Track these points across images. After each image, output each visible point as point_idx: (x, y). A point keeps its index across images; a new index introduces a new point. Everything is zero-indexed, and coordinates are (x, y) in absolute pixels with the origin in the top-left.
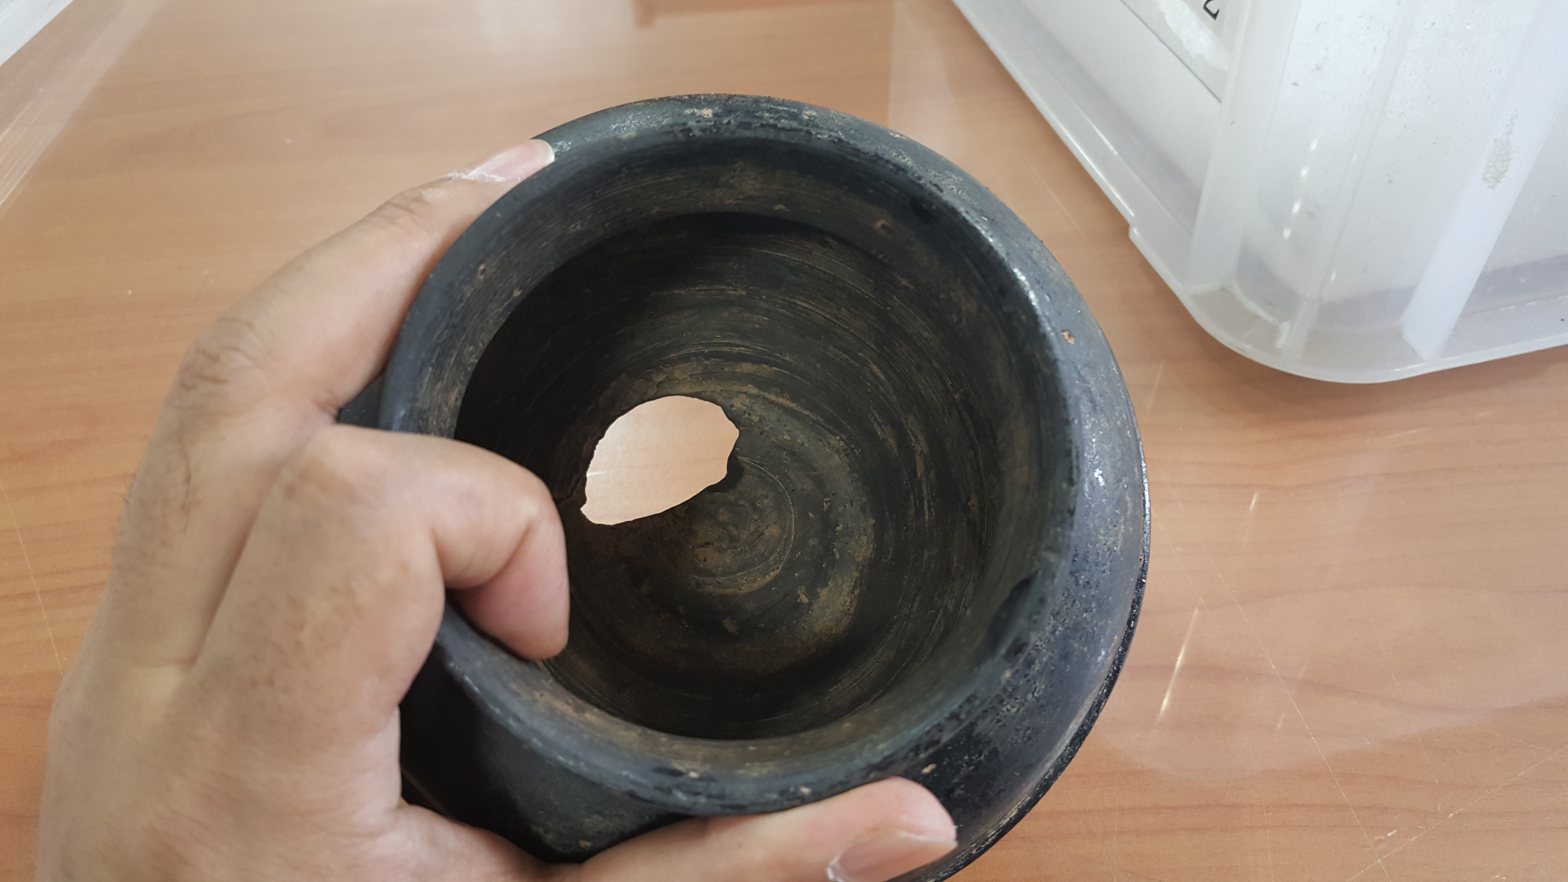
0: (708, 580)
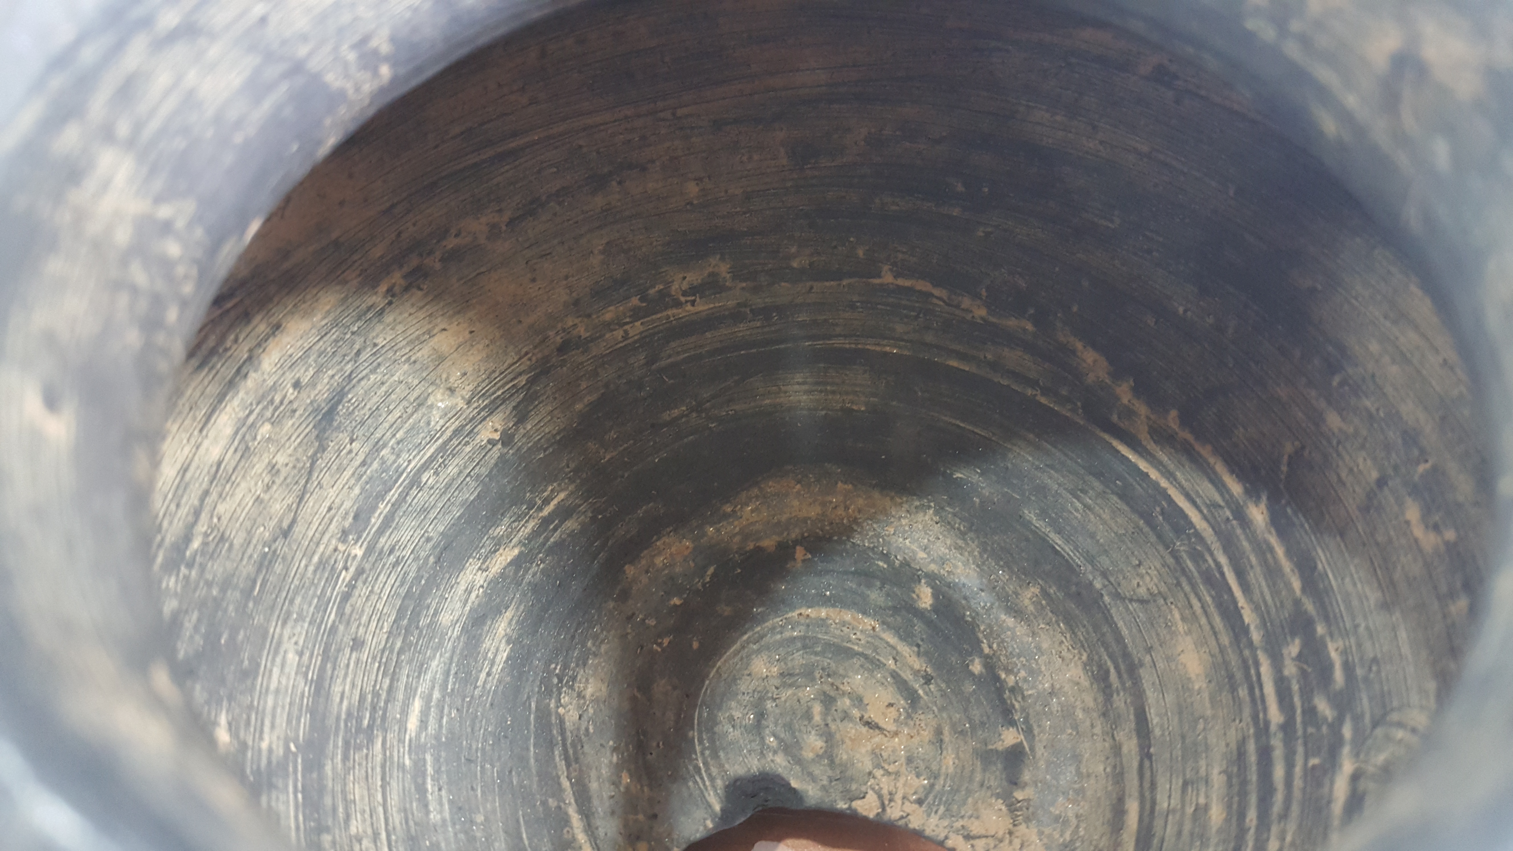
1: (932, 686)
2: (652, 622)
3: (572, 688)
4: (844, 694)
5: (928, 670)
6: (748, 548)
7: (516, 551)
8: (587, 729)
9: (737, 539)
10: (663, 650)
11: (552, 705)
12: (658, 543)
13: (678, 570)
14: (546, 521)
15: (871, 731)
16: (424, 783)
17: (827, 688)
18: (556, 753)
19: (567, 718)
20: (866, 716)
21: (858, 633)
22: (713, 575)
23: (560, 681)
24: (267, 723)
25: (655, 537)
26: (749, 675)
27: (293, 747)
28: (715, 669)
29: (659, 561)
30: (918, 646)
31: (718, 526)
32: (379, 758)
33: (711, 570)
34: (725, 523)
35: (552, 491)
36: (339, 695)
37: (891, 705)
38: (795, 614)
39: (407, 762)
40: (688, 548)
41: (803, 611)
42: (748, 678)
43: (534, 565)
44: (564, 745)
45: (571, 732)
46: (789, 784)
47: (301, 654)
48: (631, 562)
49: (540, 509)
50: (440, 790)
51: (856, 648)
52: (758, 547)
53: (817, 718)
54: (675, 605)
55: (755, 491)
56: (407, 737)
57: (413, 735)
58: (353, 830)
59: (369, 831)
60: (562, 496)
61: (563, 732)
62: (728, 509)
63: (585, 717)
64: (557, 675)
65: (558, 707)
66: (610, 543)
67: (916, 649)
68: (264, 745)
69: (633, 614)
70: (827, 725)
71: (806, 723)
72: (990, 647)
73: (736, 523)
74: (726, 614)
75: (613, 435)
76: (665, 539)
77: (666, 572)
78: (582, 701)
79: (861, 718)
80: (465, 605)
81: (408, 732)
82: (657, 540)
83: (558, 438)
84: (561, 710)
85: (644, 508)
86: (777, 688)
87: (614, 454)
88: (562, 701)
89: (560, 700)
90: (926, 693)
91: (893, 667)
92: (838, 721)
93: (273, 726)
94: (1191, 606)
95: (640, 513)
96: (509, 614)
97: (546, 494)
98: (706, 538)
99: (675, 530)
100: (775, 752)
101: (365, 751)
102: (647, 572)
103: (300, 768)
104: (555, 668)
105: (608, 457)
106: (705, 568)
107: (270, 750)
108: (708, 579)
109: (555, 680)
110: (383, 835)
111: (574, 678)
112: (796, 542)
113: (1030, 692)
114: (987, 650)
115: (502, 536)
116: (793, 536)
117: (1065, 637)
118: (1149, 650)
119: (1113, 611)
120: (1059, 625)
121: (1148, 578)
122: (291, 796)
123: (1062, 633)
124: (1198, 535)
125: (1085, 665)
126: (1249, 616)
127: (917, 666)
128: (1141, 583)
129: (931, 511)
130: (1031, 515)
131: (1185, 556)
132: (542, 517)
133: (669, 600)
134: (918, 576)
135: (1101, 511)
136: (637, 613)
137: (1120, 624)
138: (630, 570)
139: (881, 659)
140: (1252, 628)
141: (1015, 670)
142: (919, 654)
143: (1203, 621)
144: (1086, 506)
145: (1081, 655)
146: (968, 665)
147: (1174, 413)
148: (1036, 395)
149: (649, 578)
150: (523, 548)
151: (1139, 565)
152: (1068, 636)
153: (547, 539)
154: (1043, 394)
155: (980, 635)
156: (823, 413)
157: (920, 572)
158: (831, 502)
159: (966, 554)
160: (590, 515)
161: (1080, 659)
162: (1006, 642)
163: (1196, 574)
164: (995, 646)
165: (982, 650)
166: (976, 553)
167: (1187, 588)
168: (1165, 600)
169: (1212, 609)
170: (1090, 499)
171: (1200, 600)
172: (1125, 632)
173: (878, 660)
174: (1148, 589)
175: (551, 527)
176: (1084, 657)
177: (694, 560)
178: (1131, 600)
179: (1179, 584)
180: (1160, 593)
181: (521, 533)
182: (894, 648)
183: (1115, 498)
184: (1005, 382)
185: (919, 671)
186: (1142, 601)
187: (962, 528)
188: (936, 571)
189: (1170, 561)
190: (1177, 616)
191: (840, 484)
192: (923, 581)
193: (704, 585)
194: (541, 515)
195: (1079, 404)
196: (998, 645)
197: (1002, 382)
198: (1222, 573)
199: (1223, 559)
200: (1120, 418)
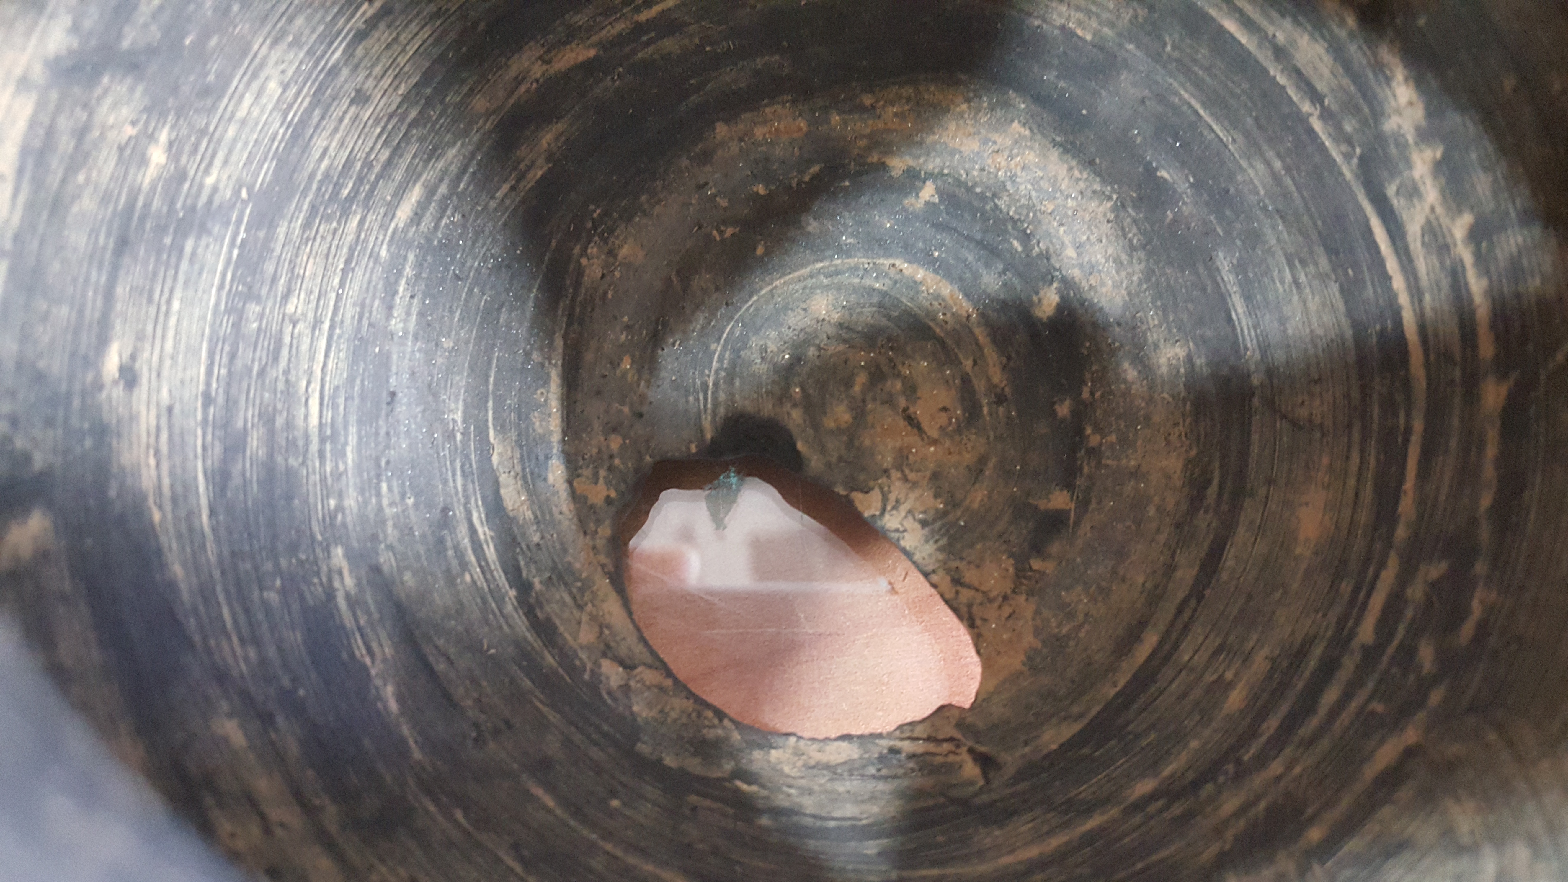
0: (980, 386)
1: (1001, 409)
2: (723, 202)
3: (606, 241)
4: (898, 375)
5: (1007, 389)
6: (869, 160)
7: (592, 53)
8: (605, 293)
9: (862, 143)
10: (723, 240)
11: (577, 250)
12: (768, 110)
13: (778, 152)
14: (640, 29)
15: (909, 428)
16: (397, 283)
17: (882, 360)
18: (561, 305)
19: (587, 272)
20: (911, 410)
21: (948, 315)
22: (815, 176)
23: (595, 227)
24: (221, 155)
25: (765, 101)
26: (805, 310)
27: (244, 194)
28: (770, 287)
29: (759, 132)
30: (1009, 358)
31: (846, 117)
32: (350, 238)
33: (815, 169)
34: (856, 116)
36: (321, 150)
37: (944, 409)
38: (887, 262)
39: (384, 253)
40: (800, 129)
41: (897, 262)
42: (803, 313)
43: (609, 78)
44: (573, 300)
45: (587, 290)
46: (795, 445)
47: (285, 87)
48: (727, 122)
49: (638, 10)
50: (412, 297)
51: (938, 330)
52: (883, 163)
53: (857, 388)
54: (757, 194)
55: (908, 91)
56: (393, 225)
57: (401, 225)
58: (290, 308)
59: (311, 315)
60: (670, 3)
61: (577, 284)
62: (868, 100)
63: (608, 279)
64: (593, 219)
65: (581, 256)
66: (710, 86)
67: (1004, 360)
68: (210, 181)
69: (706, 184)
70: (864, 401)
71: (842, 389)
72: (1092, 394)
73: (870, 122)
74: (810, 228)
76: (778, 107)
77: (764, 148)
78: (611, 260)
79: (905, 410)
80: (509, 96)
81: (396, 220)
82: (766, 106)
84: (584, 261)
85: (766, 58)
86: (828, 338)
88: (589, 251)
89: (586, 248)
90: (991, 415)
91: (969, 369)
92: (878, 402)
93: (226, 162)
94: (1348, 458)
95: (759, 63)
96: (560, 126)
98: (826, 127)
99: (793, 102)
100: (795, 405)
101: (334, 224)
102: (741, 140)
103: (246, 219)
104: (595, 211)
106: (810, 162)
107: (215, 189)
108: (807, 178)
109: (589, 225)
110: (326, 325)
111: (611, 231)
112: (930, 175)
113: (1109, 462)
114: (1086, 395)
115: (580, 27)
116: (931, 166)
117: (1184, 421)
118: (1270, 482)
119: (1256, 418)
120: (1185, 405)
121: (1317, 403)
122: (225, 249)
123: (1183, 415)
124: (1407, 384)
125: (1188, 462)
126: (1407, 506)
127: (996, 380)
128: (1306, 403)
129: (1110, 204)
130: (1224, 262)
131: (1377, 399)
132: (637, 22)
133: (753, 184)
134: (1053, 277)
135: (1310, 296)
136: (711, 184)
137: (1255, 437)
138: (721, 130)
139: (961, 356)
140: (1402, 520)
141: (1106, 430)
142: (1004, 367)
143: (1352, 482)
144: (1296, 282)
145: (1191, 449)
146: (1054, 404)
147: (1467, 218)
148: (1311, 115)
149: (741, 149)
150: (601, 53)
151: (1316, 382)
152: (1188, 421)
153: (634, 52)
154: (1321, 117)
155: (1088, 376)
156: (1037, 22)
157: (1057, 273)
158: (995, 142)
159: (1123, 274)
160: (697, 41)
161: (1186, 451)
162: (1114, 395)
163: (1375, 427)
164: (1098, 394)
165: (1081, 393)
166: (1135, 278)
167: (1356, 436)
168: (1323, 435)
169: (1370, 476)
170: (1306, 276)
171: (1362, 457)
172: (1255, 447)
173: (956, 355)
174: (1311, 414)
175: (645, 38)
176: (1193, 452)
177: (800, 148)
178: (1284, 417)
179: (1349, 425)
180: (1321, 425)
181: (604, 32)
182: (980, 348)
183: (1335, 288)
184: (1281, 80)
185: (995, 386)
186: (1295, 424)
187: (1135, 241)
188: (1077, 279)
189: (1356, 395)
190: (1325, 460)
191: (1016, 124)
192: (1055, 285)
193: (799, 184)
194: (636, 18)
195: (1358, 151)
196: (1102, 396)
197: (1278, 78)
198: (1406, 441)
199: (1418, 425)
200: (1398, 192)
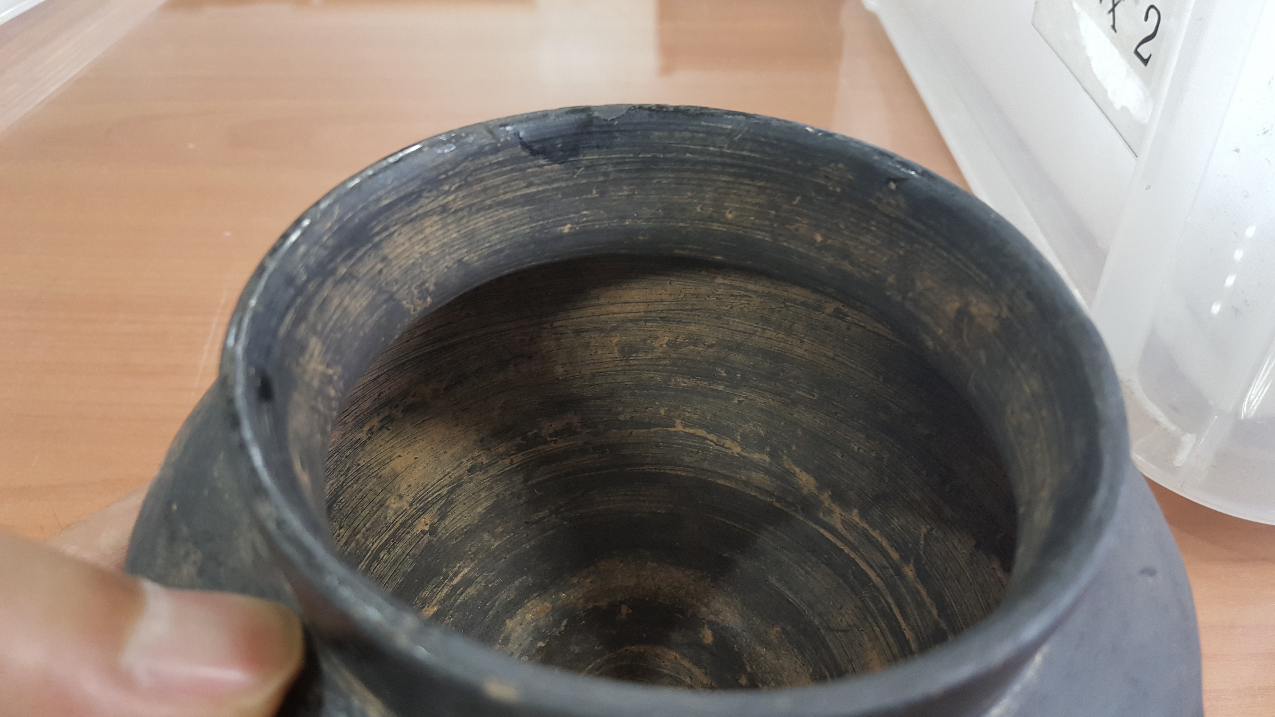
6: (589, 607)
7: (435, 609)
9: (581, 601)
12: (528, 604)
13: (542, 623)
14: (455, 588)
21: (666, 662)
22: (566, 626)
25: (526, 601)
29: (529, 616)
30: (705, 668)
31: (568, 593)
33: (565, 622)
34: (572, 590)
35: (460, 567)
38: (623, 650)
40: (548, 608)
41: (628, 647)
43: (448, 618)
48: (511, 618)
49: (452, 580)
51: (664, 671)
52: (596, 606)
54: (541, 647)
55: (592, 569)
60: (466, 570)
62: (574, 581)
66: (497, 604)
67: (704, 671)
69: (513, 653)
72: (751, 667)
73: (580, 591)
74: (577, 651)
75: (500, 529)
76: (533, 601)
77: (534, 624)
82: (527, 603)
83: (465, 530)
85: (519, 580)
87: (500, 542)
91: (690, 682)
94: (874, 631)
95: (517, 583)
97: (455, 569)
98: (560, 601)
99: (539, 595)
102: (521, 625)
105: (496, 544)
106: (560, 621)
108: (563, 628)
112: (622, 603)
114: (749, 670)
115: (427, 597)
116: (619, 599)
117: (798, 658)
118: (850, 661)
119: (827, 639)
120: (794, 651)
121: (847, 616)
123: (796, 656)
124: (875, 586)
125: (811, 675)
126: (909, 634)
127: (705, 682)
128: (843, 619)
129: (709, 580)
130: (772, 579)
131: (868, 600)
133: (537, 644)
134: (703, 623)
135: (816, 575)
136: (515, 652)
137: (832, 646)
138: (510, 624)
139: (682, 678)
140: (911, 641)
141: (768, 682)
142: (706, 674)
143: (882, 639)
144: (807, 572)
145: (809, 669)
146: (738, 680)
147: (856, 511)
148: (773, 502)
149: (523, 629)
150: (440, 607)
151: (841, 608)
152: (800, 657)
153: (456, 600)
154: (776, 501)
155: (745, 660)
156: (638, 515)
157: (704, 621)
158: (643, 575)
159: (732, 607)
160: (483, 584)
161: (807, 671)
162: (761, 664)
163: (875, 611)
164: (754, 667)
165: (746, 669)
166: (739, 606)
167: (871, 620)
168: (858, 629)
169: (887, 632)
170: (809, 567)
171: (879, 627)
172: (835, 651)
173: (680, 678)
174: (847, 623)
175: (458, 592)
176: (811, 670)
177: (552, 616)
178: (838, 631)
179: (866, 618)
180: (855, 625)
181: (438, 596)
182: (689, 670)
183: (824, 566)
184: (753, 494)
185: (707, 684)
186: (844, 631)
187: (729, 590)
188: (714, 619)
189: (860, 604)
190: (866, 638)
191: (649, 563)
192: (706, 626)
193: (560, 633)
194: (452, 584)
195: (799, 507)
196: (756, 667)
197: (752, 494)
198: (891, 609)
199: (890, 600)
200: (824, 515)
